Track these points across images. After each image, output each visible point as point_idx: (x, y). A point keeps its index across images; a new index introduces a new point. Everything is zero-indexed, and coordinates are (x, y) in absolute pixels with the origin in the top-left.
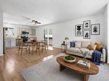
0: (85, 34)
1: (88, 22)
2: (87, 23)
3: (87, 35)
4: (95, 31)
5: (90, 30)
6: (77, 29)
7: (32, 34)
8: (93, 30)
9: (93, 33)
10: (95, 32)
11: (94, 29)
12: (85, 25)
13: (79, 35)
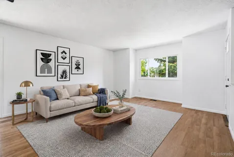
0: (60, 72)
2: (64, 52)
3: (64, 75)
4: (78, 68)
5: (70, 65)
6: (42, 59)
8: (74, 66)
9: (74, 71)
10: (78, 71)
12: (60, 55)
13: (46, 75)
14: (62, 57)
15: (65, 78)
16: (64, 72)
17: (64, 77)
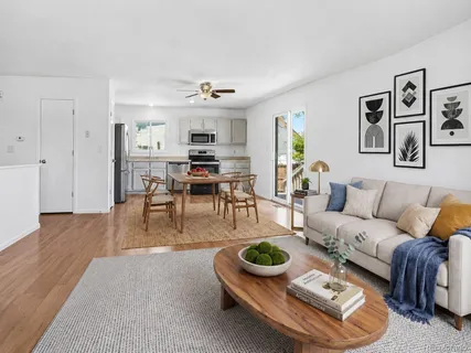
1: (417, 79)
2: (410, 86)
3: (410, 149)
5: (426, 118)
6: (367, 114)
7: (232, 144)
9: (440, 136)
10: (452, 134)
11: (445, 113)
12: (400, 96)
13: (373, 149)
14: (405, 102)
15: (412, 160)
16: (410, 141)
17: (409, 155)
